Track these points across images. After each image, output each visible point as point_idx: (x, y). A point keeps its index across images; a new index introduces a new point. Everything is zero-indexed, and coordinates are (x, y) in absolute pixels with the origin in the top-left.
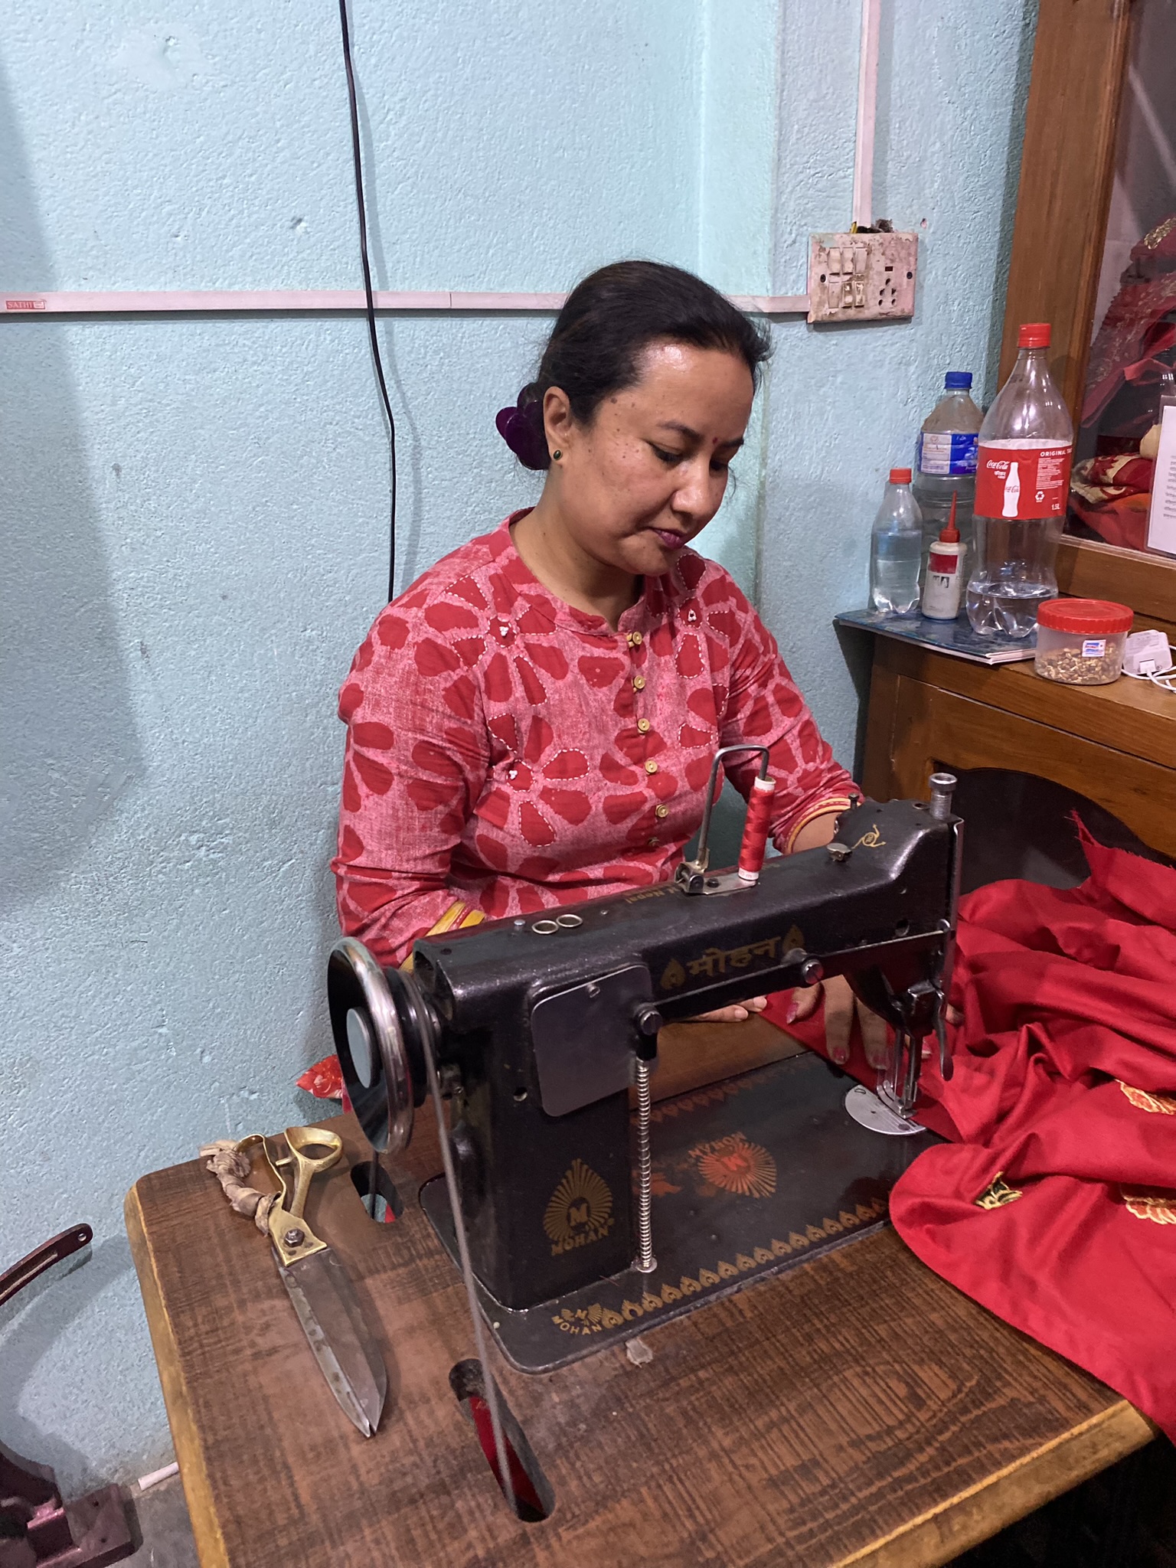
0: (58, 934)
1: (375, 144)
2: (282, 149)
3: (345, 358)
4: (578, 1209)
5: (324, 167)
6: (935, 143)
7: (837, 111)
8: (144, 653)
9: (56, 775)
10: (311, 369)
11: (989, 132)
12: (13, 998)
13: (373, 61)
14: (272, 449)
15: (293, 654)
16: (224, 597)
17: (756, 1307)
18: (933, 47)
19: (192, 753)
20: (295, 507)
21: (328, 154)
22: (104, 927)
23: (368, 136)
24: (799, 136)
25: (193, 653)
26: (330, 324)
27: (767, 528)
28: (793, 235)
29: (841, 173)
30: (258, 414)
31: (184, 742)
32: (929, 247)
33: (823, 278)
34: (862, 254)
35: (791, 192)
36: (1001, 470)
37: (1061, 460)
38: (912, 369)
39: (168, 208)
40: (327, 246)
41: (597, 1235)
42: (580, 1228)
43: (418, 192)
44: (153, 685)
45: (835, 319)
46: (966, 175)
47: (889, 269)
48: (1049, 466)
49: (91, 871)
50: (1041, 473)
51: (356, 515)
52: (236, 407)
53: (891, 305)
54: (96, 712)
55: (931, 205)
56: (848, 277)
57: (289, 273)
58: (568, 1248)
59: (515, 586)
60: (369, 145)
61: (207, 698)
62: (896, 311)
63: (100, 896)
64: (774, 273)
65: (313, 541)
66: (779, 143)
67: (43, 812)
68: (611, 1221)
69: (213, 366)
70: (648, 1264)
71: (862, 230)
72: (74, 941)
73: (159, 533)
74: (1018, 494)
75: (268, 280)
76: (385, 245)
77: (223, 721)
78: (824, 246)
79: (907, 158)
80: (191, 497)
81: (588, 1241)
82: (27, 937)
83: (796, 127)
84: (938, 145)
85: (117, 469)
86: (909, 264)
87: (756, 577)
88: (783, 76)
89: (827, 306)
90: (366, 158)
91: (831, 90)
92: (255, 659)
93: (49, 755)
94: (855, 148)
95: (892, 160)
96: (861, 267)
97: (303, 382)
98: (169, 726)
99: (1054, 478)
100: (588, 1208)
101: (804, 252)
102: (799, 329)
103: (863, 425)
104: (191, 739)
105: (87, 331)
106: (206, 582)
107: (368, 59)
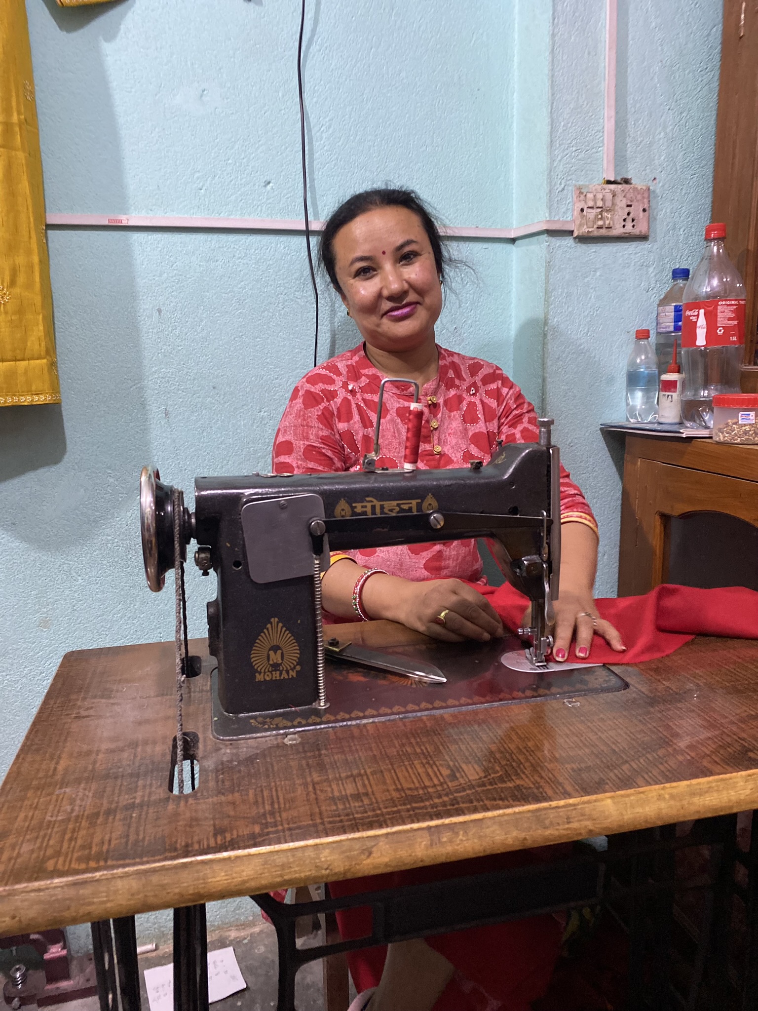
0: (104, 575)
1: (314, 143)
2: (262, 145)
3: (291, 258)
4: (275, 653)
5: (284, 155)
6: (660, 133)
7: (591, 114)
8: (166, 415)
9: (112, 480)
10: (271, 263)
11: (700, 126)
12: (75, 610)
13: (315, 100)
14: (247, 306)
15: (252, 425)
16: (214, 388)
17: (378, 730)
18: (656, 77)
19: (190, 477)
20: (258, 340)
21: (286, 148)
22: (131, 575)
23: (311, 139)
24: (564, 128)
25: (195, 418)
26: (283, 239)
27: (549, 363)
28: (563, 186)
29: (594, 150)
30: (239, 286)
31: (185, 470)
32: (659, 194)
33: (582, 210)
34: (609, 196)
35: (560, 161)
36: (694, 316)
37: (735, 307)
38: (651, 270)
39: (197, 175)
40: (284, 196)
41: (288, 675)
42: (276, 667)
43: (338, 168)
44: (171, 434)
45: (591, 235)
46: (684, 152)
47: (630, 206)
48: (726, 311)
49: (126, 540)
50: (720, 316)
51: (294, 347)
52: (227, 281)
53: (631, 228)
54: (137, 446)
55: (660, 170)
56: (600, 210)
57: (261, 210)
58: (268, 679)
59: (361, 371)
60: (311, 143)
61: (201, 445)
62: (636, 231)
63: (130, 556)
64: (550, 207)
65: (268, 360)
66: (551, 133)
67: (103, 500)
68: (298, 668)
69: (216, 258)
70: (322, 704)
71: (609, 182)
72: (113, 581)
73: (180, 348)
74: (705, 330)
75: (249, 214)
76: (317, 197)
77: (209, 460)
78: (582, 191)
79: (641, 142)
80: (199, 330)
81: (282, 678)
82: (87, 574)
83: (562, 123)
84: (662, 134)
85: (160, 311)
86: (643, 203)
87: (543, 394)
88: (553, 95)
89: (585, 227)
90: (309, 150)
91: (585, 103)
92: (230, 426)
93: (109, 468)
94: (603, 136)
95: (631, 143)
96: (609, 204)
97: (267, 270)
98: (178, 459)
99: (730, 319)
100: (282, 654)
101: (570, 195)
102: (569, 241)
103: (617, 303)
104: (190, 468)
105: (150, 237)
106: (205, 378)
107: (312, 99)
